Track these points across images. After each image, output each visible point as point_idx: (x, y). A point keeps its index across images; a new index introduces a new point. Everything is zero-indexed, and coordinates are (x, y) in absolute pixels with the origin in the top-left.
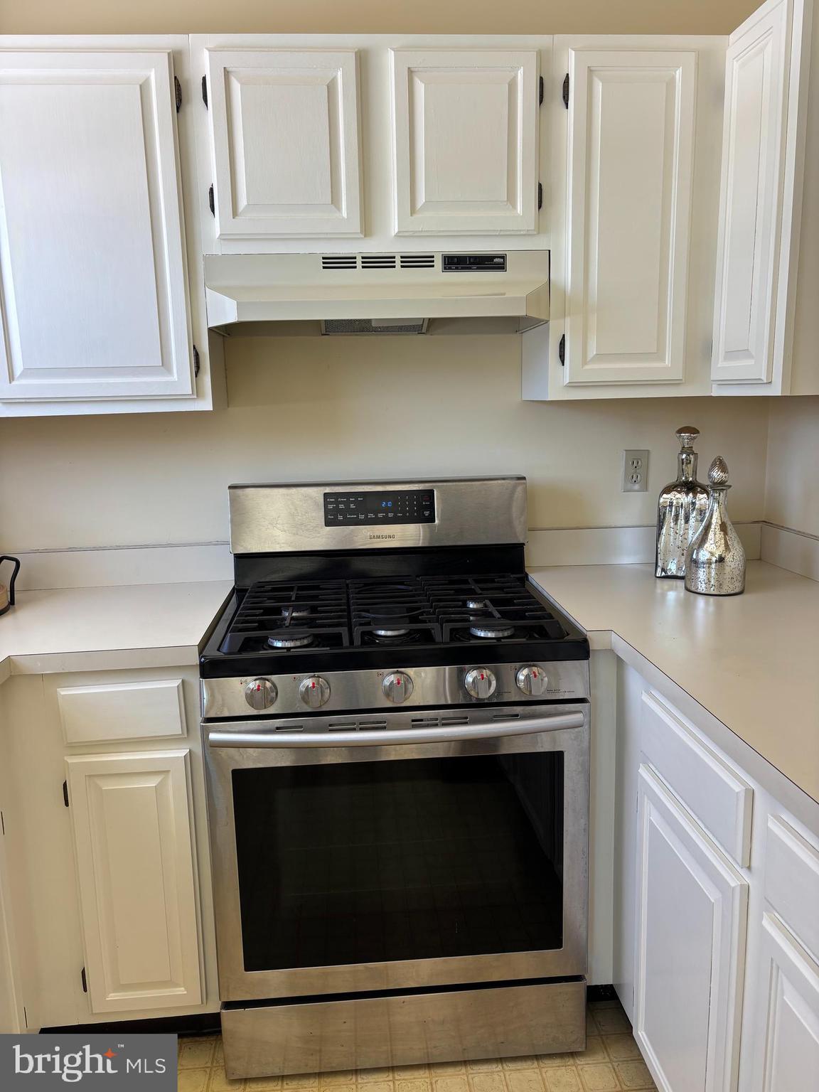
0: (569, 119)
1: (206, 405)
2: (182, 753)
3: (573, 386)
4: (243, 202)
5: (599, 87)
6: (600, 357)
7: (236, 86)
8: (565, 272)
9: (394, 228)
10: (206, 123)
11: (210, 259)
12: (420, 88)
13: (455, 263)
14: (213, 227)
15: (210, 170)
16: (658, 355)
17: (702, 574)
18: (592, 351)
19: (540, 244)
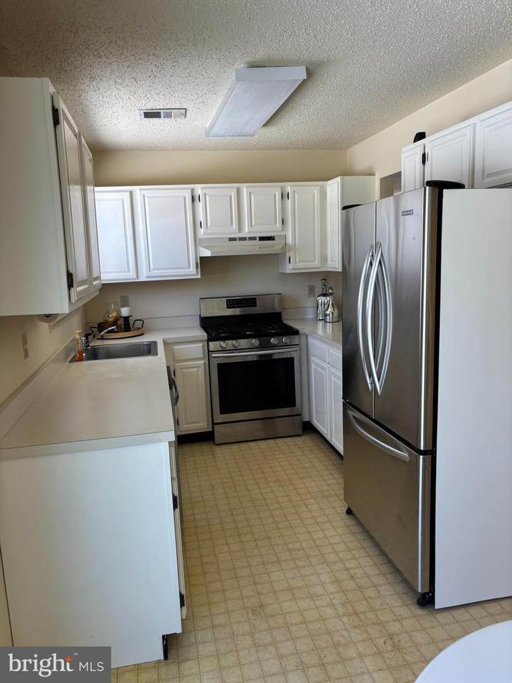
0: (289, 203)
1: (199, 276)
2: (203, 362)
3: (293, 269)
4: (209, 225)
5: (296, 195)
6: (299, 262)
7: (207, 198)
8: (290, 240)
9: (247, 231)
10: (200, 206)
11: (200, 239)
12: (252, 196)
13: (262, 239)
14: (201, 231)
15: (201, 217)
16: (314, 261)
17: (328, 317)
18: (297, 260)
19: (283, 233)
